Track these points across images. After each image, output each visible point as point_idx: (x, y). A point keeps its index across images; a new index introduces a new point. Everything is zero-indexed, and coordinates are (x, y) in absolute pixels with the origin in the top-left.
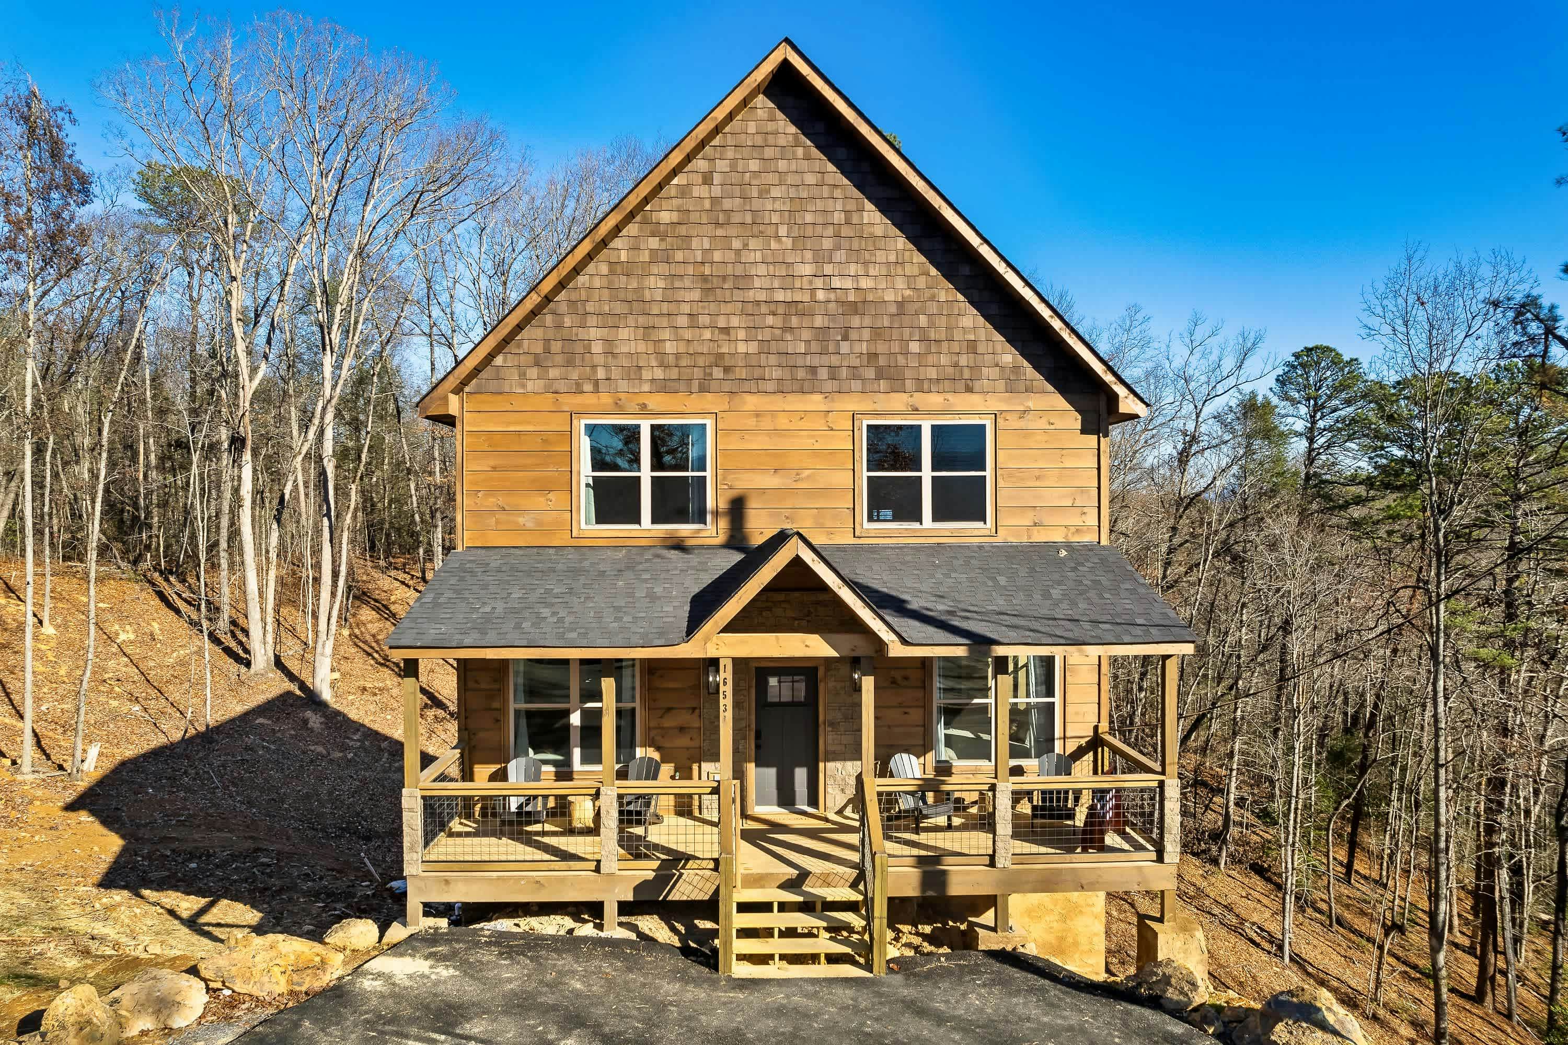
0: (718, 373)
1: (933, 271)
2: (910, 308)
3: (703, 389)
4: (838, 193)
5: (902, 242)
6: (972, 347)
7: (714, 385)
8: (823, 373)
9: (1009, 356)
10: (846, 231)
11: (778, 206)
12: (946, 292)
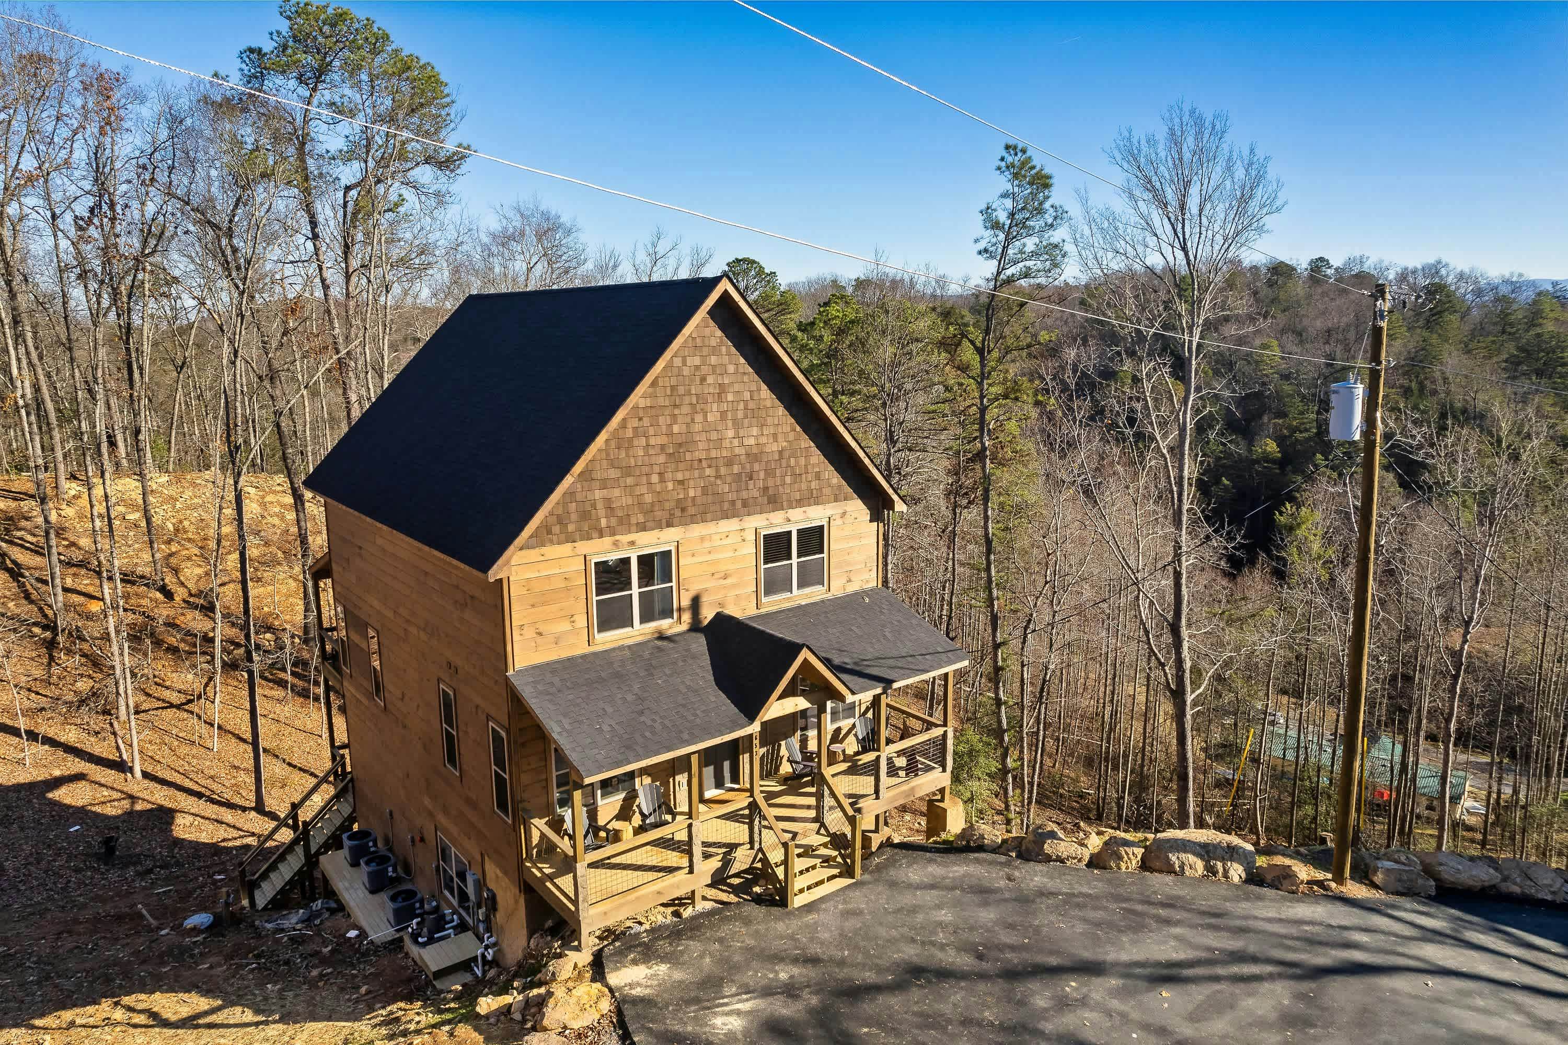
0: (678, 513)
1: (798, 428)
2: (786, 454)
3: (669, 525)
4: (746, 378)
5: (781, 410)
6: (818, 476)
7: (676, 521)
8: (739, 504)
9: (836, 479)
10: (751, 405)
11: (711, 391)
12: (806, 442)
